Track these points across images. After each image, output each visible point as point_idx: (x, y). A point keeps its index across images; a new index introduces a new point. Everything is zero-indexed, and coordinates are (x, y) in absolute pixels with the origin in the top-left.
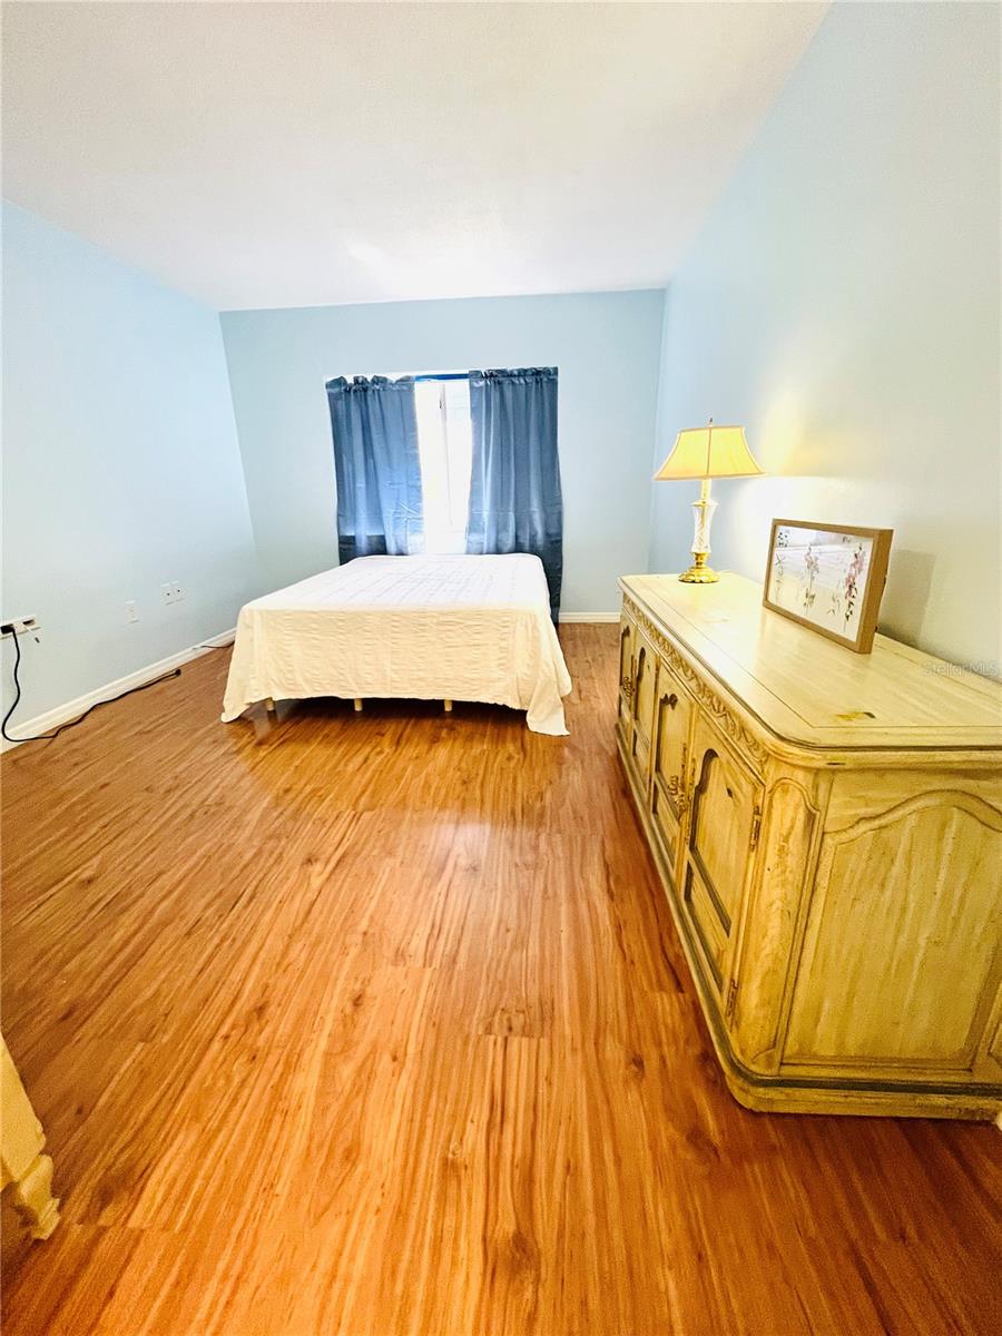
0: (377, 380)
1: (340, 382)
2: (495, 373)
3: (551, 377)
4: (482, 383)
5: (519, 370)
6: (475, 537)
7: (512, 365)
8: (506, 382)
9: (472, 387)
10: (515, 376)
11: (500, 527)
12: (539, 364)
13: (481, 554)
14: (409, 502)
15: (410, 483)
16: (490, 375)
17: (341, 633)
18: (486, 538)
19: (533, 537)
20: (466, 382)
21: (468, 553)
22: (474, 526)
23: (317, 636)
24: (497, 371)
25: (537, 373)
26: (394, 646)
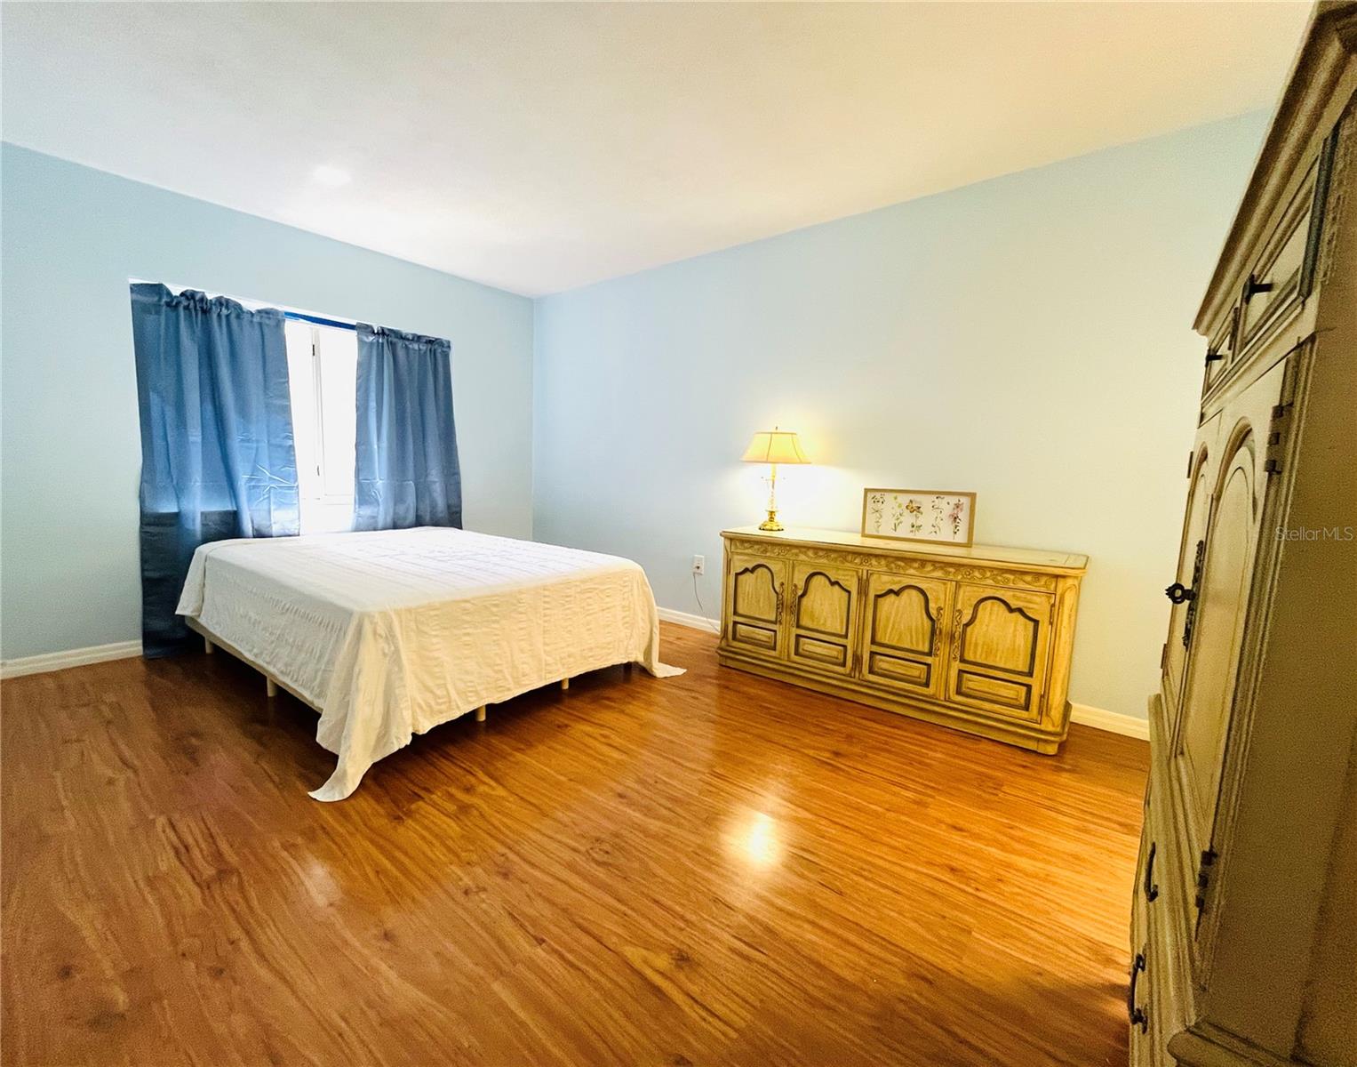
0: (222, 303)
1: (158, 289)
2: (387, 332)
3: (445, 349)
4: (371, 338)
5: (414, 335)
6: (367, 511)
7: (407, 329)
8: (400, 343)
9: (361, 341)
10: (408, 339)
11: (398, 498)
12: (433, 334)
13: (375, 529)
14: (271, 465)
15: (273, 441)
16: (383, 333)
17: (494, 622)
18: (382, 512)
19: (434, 506)
20: (354, 333)
21: (357, 529)
22: (364, 495)
23: (469, 631)
24: (389, 330)
25: (430, 342)
26: (546, 624)
